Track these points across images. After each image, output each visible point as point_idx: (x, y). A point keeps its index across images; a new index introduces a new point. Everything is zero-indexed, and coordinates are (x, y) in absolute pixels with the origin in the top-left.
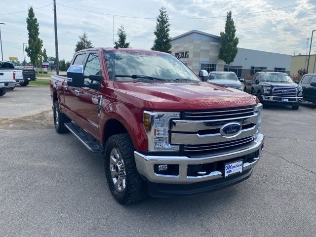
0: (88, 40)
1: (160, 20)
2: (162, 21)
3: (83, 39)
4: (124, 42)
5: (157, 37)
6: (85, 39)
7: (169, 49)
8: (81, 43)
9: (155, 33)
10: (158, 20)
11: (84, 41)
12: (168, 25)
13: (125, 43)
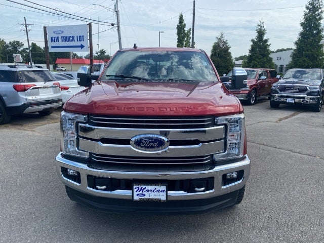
0: (225, 39)
1: (310, 7)
2: (314, 7)
3: (219, 39)
4: (262, 38)
5: (304, 29)
6: (222, 39)
7: (319, 42)
8: (218, 43)
9: (302, 24)
10: (308, 8)
11: (221, 41)
12: (321, 12)
13: (264, 39)
